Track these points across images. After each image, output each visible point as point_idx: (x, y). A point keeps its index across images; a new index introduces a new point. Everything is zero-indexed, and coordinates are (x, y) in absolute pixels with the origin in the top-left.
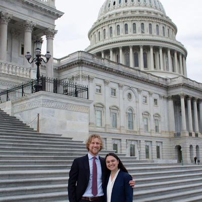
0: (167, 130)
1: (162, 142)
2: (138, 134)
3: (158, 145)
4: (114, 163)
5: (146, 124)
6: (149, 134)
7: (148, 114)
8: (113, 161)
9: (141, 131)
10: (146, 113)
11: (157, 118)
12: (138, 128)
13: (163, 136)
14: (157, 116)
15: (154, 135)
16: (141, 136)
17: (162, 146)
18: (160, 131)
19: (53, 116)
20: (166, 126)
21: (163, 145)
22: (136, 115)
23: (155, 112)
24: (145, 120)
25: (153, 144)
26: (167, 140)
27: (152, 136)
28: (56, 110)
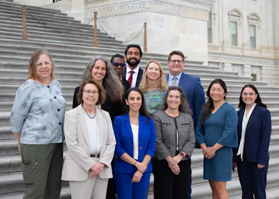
0: (271, 45)
1: (260, 67)
2: (220, 51)
3: (255, 73)
4: (252, 96)
5: (234, 33)
6: (238, 52)
7: (239, 14)
8: (251, 94)
9: (225, 45)
10: (234, 13)
11: (254, 22)
12: (221, 40)
13: (264, 55)
14: (255, 18)
15: (247, 53)
16: (225, 54)
17: (261, 74)
18: (258, 47)
19: (162, 26)
20: (270, 37)
21: (264, 71)
22: (217, 17)
23: (250, 12)
24: (233, 26)
25: (246, 70)
26: (271, 63)
27: (243, 56)
28: (166, 17)
